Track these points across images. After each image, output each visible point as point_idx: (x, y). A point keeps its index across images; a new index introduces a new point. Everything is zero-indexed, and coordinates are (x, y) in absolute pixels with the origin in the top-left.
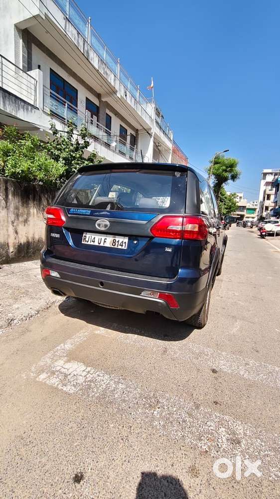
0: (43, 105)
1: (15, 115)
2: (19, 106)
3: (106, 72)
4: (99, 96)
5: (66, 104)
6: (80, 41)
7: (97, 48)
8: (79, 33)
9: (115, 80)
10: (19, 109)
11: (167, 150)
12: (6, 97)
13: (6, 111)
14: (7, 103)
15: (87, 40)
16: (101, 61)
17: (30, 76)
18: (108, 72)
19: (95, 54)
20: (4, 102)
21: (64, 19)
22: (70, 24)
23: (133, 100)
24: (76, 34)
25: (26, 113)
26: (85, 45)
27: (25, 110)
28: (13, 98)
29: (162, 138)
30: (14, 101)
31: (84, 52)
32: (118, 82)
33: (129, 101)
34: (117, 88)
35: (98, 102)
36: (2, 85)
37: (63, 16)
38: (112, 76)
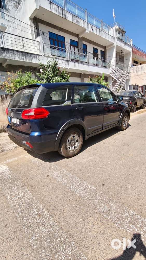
0: (44, 53)
1: (31, 62)
2: (32, 57)
3: (78, 21)
4: (77, 36)
5: (56, 48)
6: (60, 11)
7: (71, 9)
8: (58, 7)
9: (84, 23)
10: (32, 59)
11: (128, 53)
12: (26, 55)
13: (27, 61)
14: (27, 57)
15: (64, 8)
16: (74, 16)
17: (36, 41)
18: (79, 20)
19: (70, 14)
20: (26, 58)
21: (50, 3)
22: (53, 4)
23: (98, 30)
24: (57, 8)
25: (36, 60)
26: (63, 12)
27: (36, 58)
28: (30, 54)
29: (123, 47)
30: (30, 56)
31: (63, 16)
32: (86, 24)
33: (95, 32)
34: (86, 27)
35: (78, 39)
36: (24, 50)
37: (49, 2)
38: (82, 22)
